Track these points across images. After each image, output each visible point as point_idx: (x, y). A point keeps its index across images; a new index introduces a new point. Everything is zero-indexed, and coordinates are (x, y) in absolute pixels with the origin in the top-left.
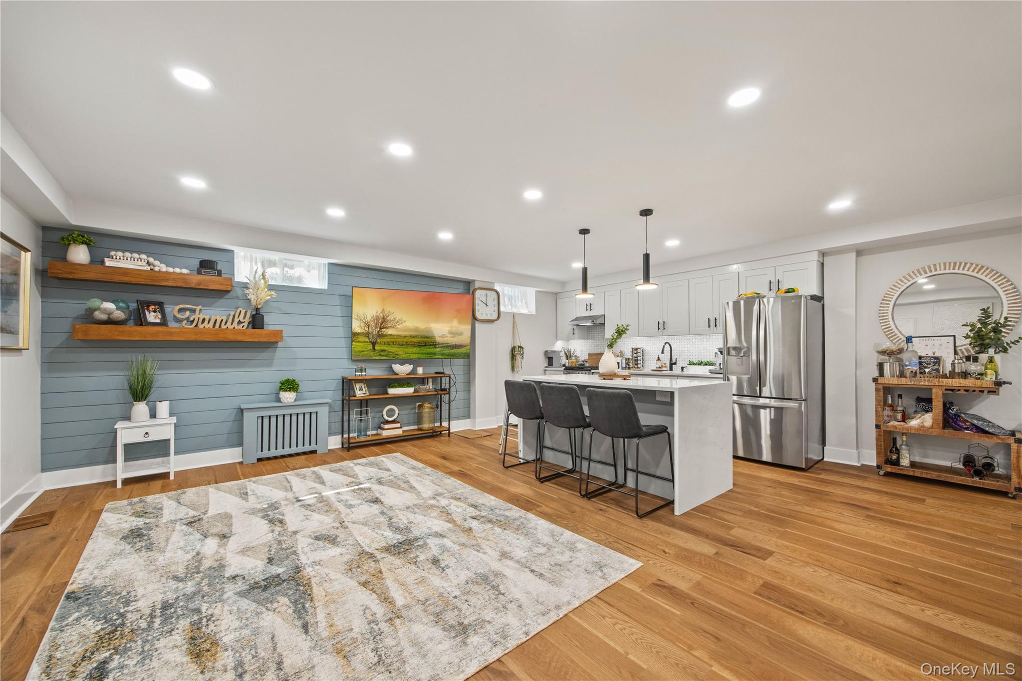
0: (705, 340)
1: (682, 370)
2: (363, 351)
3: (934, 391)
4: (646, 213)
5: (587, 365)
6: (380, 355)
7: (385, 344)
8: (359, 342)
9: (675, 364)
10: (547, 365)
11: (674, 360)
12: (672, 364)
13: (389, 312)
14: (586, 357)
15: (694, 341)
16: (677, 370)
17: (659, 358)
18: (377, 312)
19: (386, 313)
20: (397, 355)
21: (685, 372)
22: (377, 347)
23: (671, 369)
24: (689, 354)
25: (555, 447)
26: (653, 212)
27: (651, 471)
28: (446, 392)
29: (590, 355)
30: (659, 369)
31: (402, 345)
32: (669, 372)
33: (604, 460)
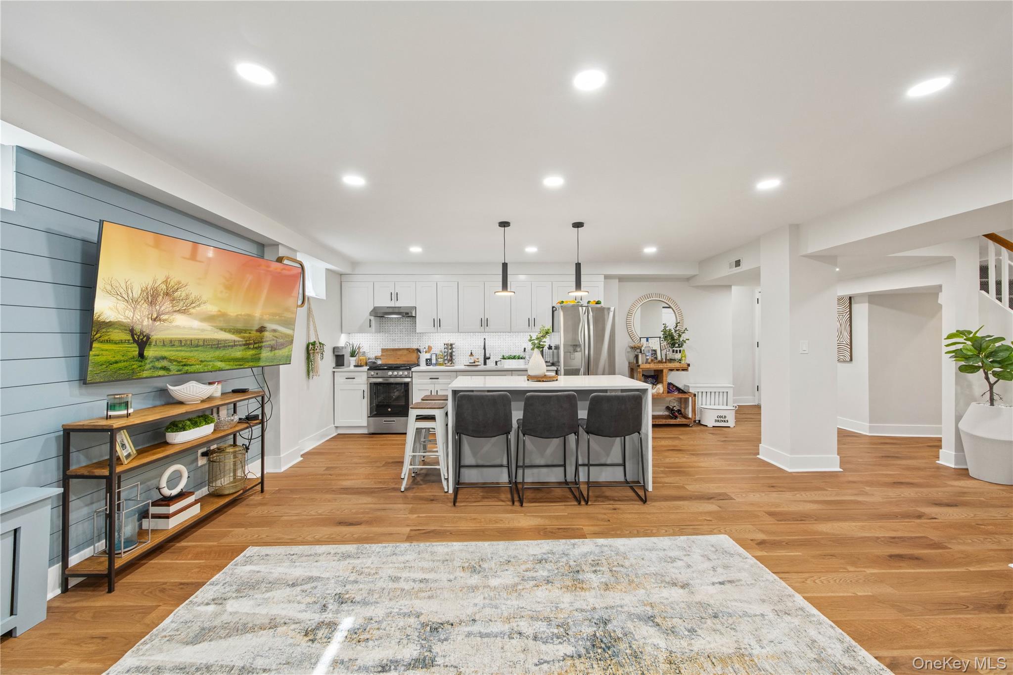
0: (514, 336)
1: (496, 365)
2: (116, 362)
3: (664, 371)
4: (578, 225)
5: (379, 362)
6: (154, 368)
7: (164, 345)
8: (109, 341)
9: (489, 358)
10: (334, 366)
11: (488, 355)
12: (486, 359)
13: (179, 283)
14: (379, 354)
15: (504, 337)
16: (491, 364)
17: (471, 353)
18: (155, 281)
19: (172, 283)
20: (185, 365)
21: (499, 367)
22: (149, 352)
23: (485, 364)
24: (500, 349)
25: (481, 463)
26: (585, 225)
27: (602, 461)
28: (257, 421)
29: (383, 350)
30: (473, 364)
31: (197, 346)
32: (482, 367)
33: (550, 463)
